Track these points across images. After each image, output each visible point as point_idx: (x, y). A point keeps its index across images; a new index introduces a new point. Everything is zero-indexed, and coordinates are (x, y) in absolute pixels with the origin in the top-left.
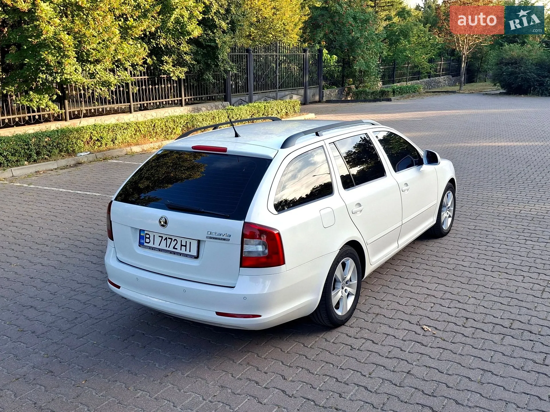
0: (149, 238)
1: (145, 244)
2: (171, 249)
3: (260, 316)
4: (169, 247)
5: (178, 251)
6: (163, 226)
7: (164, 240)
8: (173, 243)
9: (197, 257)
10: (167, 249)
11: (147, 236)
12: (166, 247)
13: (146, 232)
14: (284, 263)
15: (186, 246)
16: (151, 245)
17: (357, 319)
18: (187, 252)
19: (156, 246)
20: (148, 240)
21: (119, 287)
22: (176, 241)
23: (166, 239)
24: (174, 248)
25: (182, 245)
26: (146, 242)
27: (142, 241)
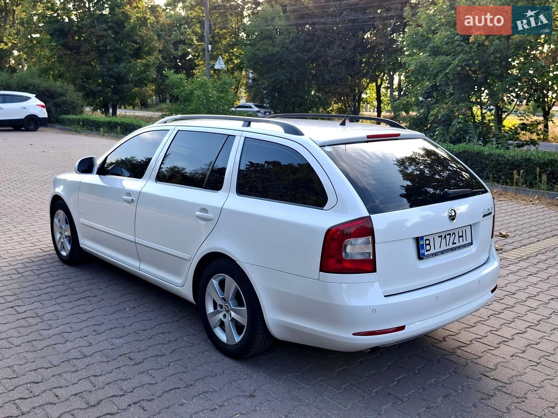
0: (429, 244)
1: (426, 253)
4: (449, 245)
8: (452, 238)
9: (471, 244)
10: (447, 247)
11: (427, 242)
13: (425, 238)
15: (462, 236)
16: (432, 251)
18: (465, 242)
19: (438, 249)
20: (428, 247)
21: (402, 328)
22: (454, 235)
23: (445, 237)
24: (453, 244)
25: (459, 237)
26: (427, 251)
27: (422, 252)
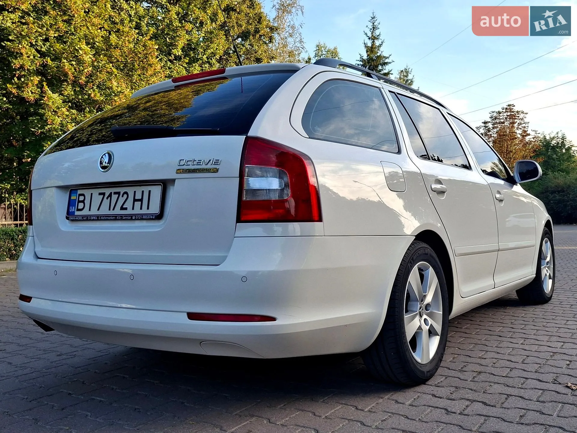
0: (83, 202)
1: (77, 213)
2: (118, 211)
3: (273, 319)
4: (113, 209)
5: (129, 211)
6: (104, 168)
7: (107, 198)
8: (121, 200)
9: (159, 217)
10: (112, 212)
11: (82, 198)
12: (110, 210)
14: (320, 220)
15: (141, 200)
16: (85, 212)
17: (446, 378)
18: (144, 211)
19: (94, 211)
20: (81, 206)
22: (125, 196)
23: (110, 195)
24: (122, 208)
25: (135, 200)
26: (78, 210)
27: (72, 209)
